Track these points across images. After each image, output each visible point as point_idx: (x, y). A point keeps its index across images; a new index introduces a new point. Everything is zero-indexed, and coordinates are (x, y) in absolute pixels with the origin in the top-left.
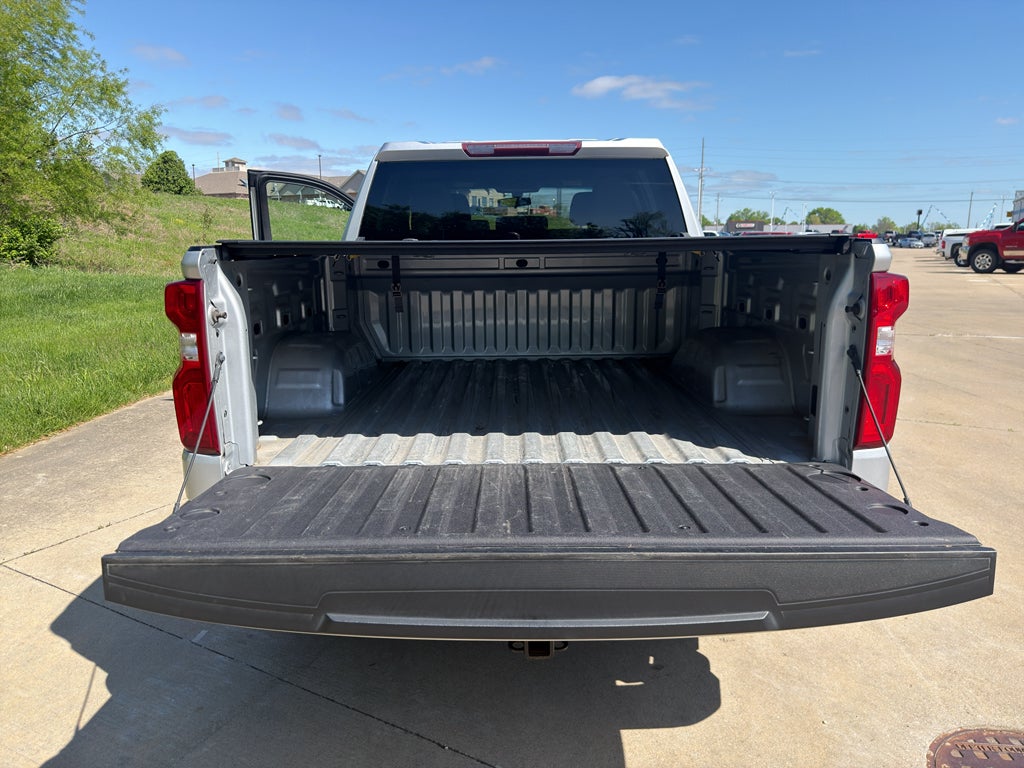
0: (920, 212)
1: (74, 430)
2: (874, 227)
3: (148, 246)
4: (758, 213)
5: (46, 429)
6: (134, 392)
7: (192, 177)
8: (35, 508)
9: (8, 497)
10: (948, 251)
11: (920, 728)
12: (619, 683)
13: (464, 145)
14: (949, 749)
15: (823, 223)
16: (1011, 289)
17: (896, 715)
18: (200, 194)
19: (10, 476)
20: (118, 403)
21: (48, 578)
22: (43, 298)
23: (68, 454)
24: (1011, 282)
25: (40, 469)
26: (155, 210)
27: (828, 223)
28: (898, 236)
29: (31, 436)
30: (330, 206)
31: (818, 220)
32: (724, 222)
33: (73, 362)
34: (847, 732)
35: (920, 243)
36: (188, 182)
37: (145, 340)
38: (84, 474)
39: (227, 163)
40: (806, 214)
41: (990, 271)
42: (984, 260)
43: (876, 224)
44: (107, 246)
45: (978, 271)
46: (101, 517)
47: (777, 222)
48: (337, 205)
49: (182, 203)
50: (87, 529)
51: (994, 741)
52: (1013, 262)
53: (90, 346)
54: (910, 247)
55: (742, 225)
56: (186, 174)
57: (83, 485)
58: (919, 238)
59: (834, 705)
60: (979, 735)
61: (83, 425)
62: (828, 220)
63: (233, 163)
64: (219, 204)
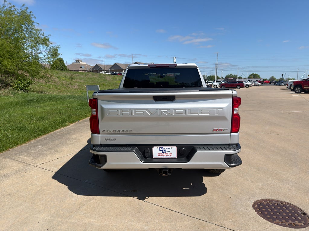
0: (283, 75)
1: (45, 136)
2: (269, 79)
3: (55, 86)
4: (234, 75)
5: (38, 135)
6: (59, 126)
7: (66, 65)
8: (40, 154)
9: (33, 152)
10: (289, 87)
11: (252, 199)
12: (184, 188)
13: (148, 65)
14: (258, 203)
15: (254, 78)
16: (304, 98)
17: (247, 196)
18: (69, 70)
19: (32, 147)
20: (55, 129)
21: (48, 169)
22: (30, 101)
23: (45, 142)
24: (305, 96)
25: (39, 145)
26: (56, 75)
27: (255, 78)
28: (276, 82)
29: (35, 137)
30: (107, 73)
31: (253, 77)
32: (224, 78)
33: (42, 118)
34: (235, 199)
35: (283, 84)
36: (65, 67)
37: (60, 113)
38: (51, 146)
39: (76, 61)
40: (249, 75)
41: (300, 93)
42: (298, 89)
43: (270, 78)
44: (43, 86)
45: (296, 93)
46: (57, 156)
47: (240, 78)
48: (109, 73)
49: (64, 73)
50: (55, 159)
51: (269, 201)
52: (307, 90)
53: (45, 114)
54: (279, 85)
55: (229, 79)
56: (64, 64)
57: (51, 149)
58: (282, 83)
59: (233, 194)
60: (266, 200)
61: (47, 135)
62: (255, 77)
63: (78, 61)
64: (75, 73)
